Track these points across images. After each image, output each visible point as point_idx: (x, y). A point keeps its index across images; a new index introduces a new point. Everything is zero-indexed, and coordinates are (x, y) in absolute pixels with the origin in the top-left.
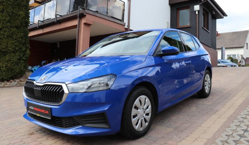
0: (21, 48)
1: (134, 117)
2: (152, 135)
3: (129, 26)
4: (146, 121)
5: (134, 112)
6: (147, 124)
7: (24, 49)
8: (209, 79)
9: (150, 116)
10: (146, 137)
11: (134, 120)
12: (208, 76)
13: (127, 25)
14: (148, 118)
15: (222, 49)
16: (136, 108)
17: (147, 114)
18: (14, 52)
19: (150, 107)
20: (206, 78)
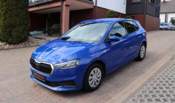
0: (24, 22)
1: (90, 80)
2: (102, 89)
3: (96, 4)
4: (97, 81)
5: (90, 78)
6: (98, 83)
7: (26, 23)
8: (144, 49)
9: (100, 79)
10: (98, 90)
11: (90, 82)
12: (143, 47)
13: (95, 3)
14: (99, 80)
15: (166, 13)
16: (92, 75)
17: (99, 78)
18: (20, 25)
19: (100, 73)
20: (141, 49)
